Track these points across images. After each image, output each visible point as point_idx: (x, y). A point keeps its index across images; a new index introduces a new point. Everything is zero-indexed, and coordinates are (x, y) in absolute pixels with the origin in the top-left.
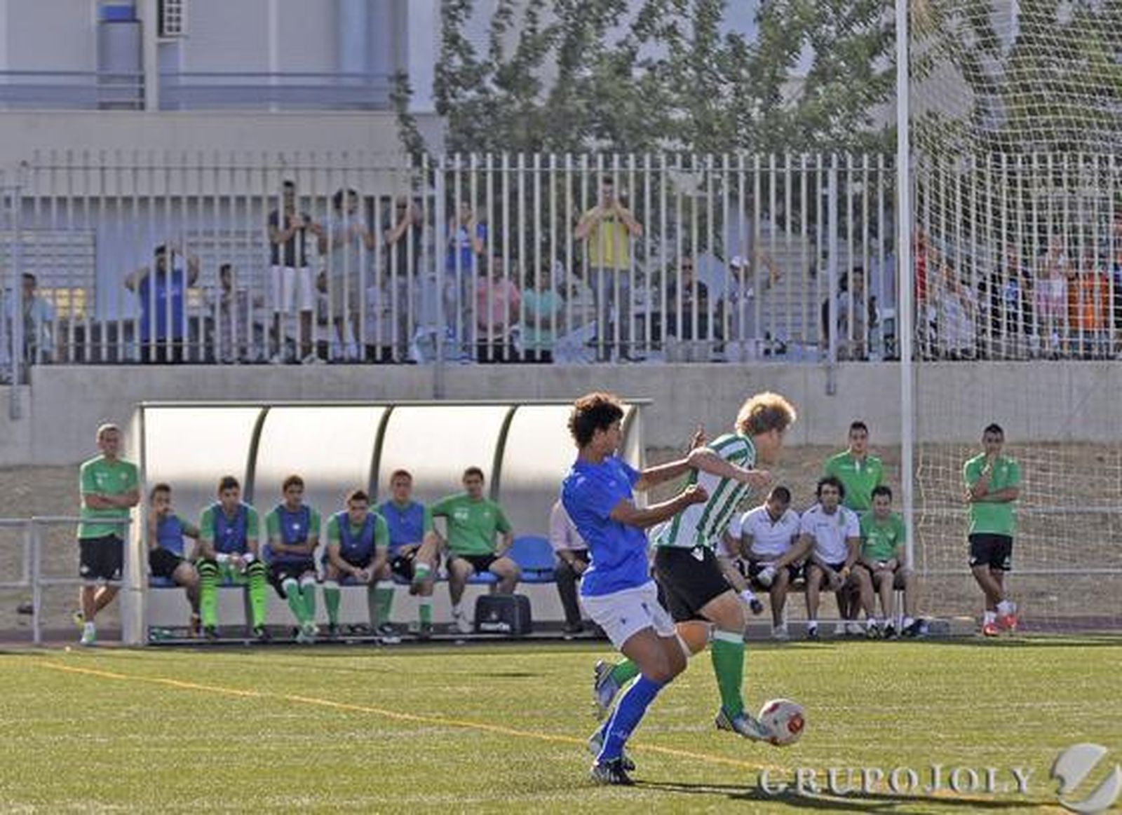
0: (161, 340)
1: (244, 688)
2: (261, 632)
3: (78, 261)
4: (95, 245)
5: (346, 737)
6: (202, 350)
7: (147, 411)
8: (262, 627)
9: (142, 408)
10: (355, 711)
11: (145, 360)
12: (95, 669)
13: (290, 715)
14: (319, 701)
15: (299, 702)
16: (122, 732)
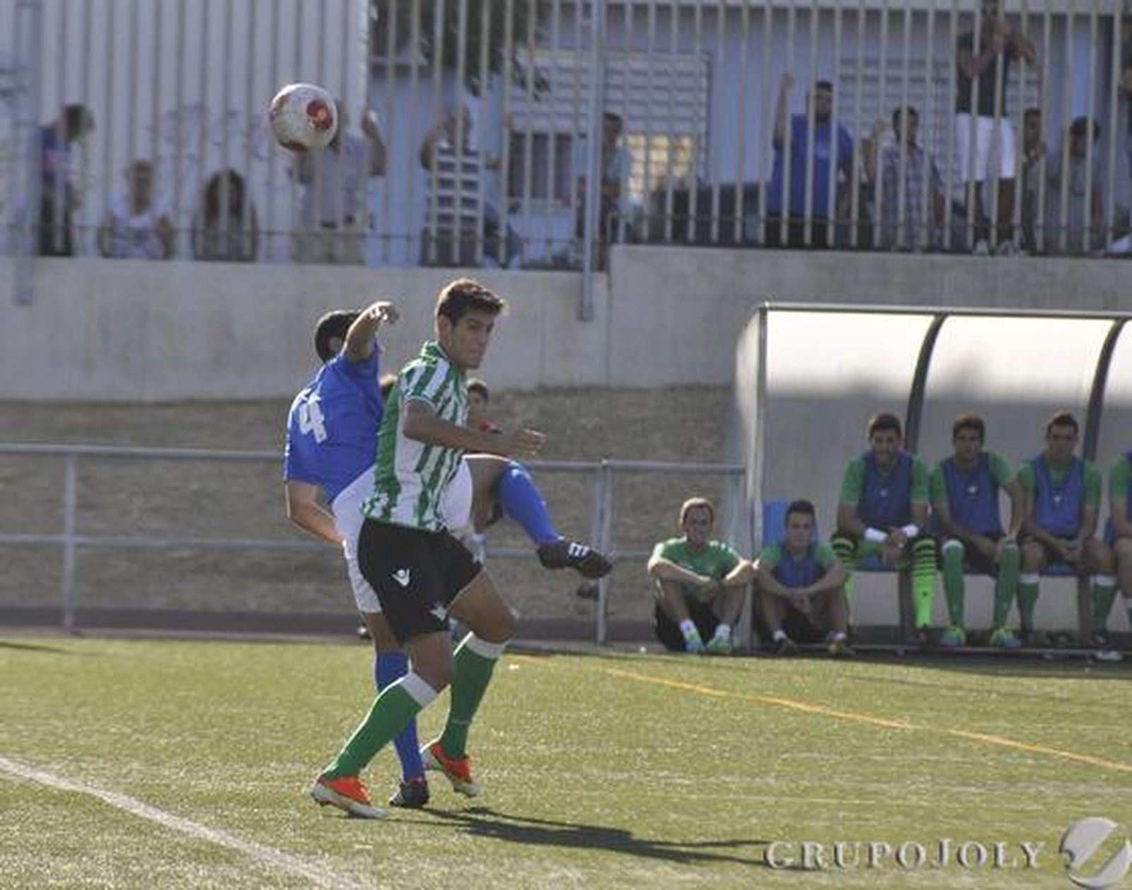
0: (797, 213)
1: (890, 717)
2: (923, 637)
3: (682, 97)
4: (710, 76)
5: (1032, 791)
6: (854, 232)
7: (770, 315)
8: (925, 629)
9: (763, 312)
10: (1046, 756)
11: (772, 242)
12: (681, 680)
13: (953, 757)
14: (997, 740)
15: (967, 739)
16: (712, 771)
